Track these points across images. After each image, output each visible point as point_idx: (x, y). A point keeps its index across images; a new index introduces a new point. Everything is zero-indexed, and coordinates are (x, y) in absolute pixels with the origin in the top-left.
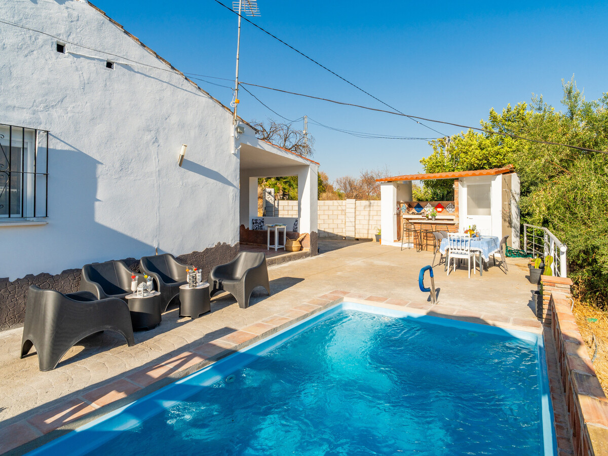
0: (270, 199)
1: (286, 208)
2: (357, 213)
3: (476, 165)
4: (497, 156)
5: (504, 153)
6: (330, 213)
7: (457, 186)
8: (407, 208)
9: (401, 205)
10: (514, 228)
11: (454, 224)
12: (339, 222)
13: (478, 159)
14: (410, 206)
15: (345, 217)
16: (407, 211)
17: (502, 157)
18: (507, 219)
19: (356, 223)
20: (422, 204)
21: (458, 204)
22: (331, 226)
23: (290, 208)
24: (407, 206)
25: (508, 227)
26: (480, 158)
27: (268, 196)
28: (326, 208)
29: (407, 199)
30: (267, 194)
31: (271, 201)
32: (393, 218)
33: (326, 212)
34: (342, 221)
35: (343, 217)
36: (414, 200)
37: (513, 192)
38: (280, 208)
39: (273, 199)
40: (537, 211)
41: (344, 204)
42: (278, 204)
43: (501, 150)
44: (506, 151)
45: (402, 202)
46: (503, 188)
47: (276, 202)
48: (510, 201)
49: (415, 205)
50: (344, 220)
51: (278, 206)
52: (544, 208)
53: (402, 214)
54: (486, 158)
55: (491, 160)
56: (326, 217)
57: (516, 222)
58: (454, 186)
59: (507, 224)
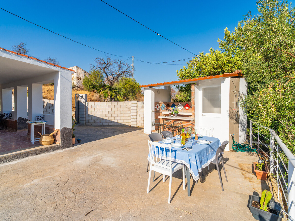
0: (82, 101)
1: (93, 106)
2: (138, 110)
3: (212, 73)
4: (228, 65)
5: (234, 62)
6: (121, 109)
7: (194, 89)
8: (166, 107)
9: (161, 104)
10: (241, 123)
11: (190, 121)
12: (127, 115)
13: (214, 68)
14: (168, 105)
15: (131, 112)
16: (166, 108)
17: (232, 65)
18: (234, 117)
19: (137, 116)
20: (176, 104)
21: (194, 104)
22: (122, 118)
23: (96, 106)
24: (166, 106)
25: (235, 123)
26: (215, 67)
27: (81, 99)
28: (119, 106)
29: (166, 100)
30: (80, 97)
31: (83, 102)
32: (152, 114)
33: (119, 109)
34: (129, 115)
35: (129, 112)
36: (172, 101)
37: (241, 93)
38: (89, 107)
39: (84, 101)
40: (264, 113)
41: (130, 104)
42: (88, 104)
43: (232, 59)
44: (236, 59)
45: (161, 102)
46: (231, 89)
47: (87, 103)
48: (238, 101)
49: (171, 104)
50: (130, 114)
51: (88, 105)
52: (273, 109)
53: (161, 111)
54: (221, 67)
55: (225, 68)
56: (119, 112)
57: (243, 119)
58: (191, 89)
59: (234, 121)
